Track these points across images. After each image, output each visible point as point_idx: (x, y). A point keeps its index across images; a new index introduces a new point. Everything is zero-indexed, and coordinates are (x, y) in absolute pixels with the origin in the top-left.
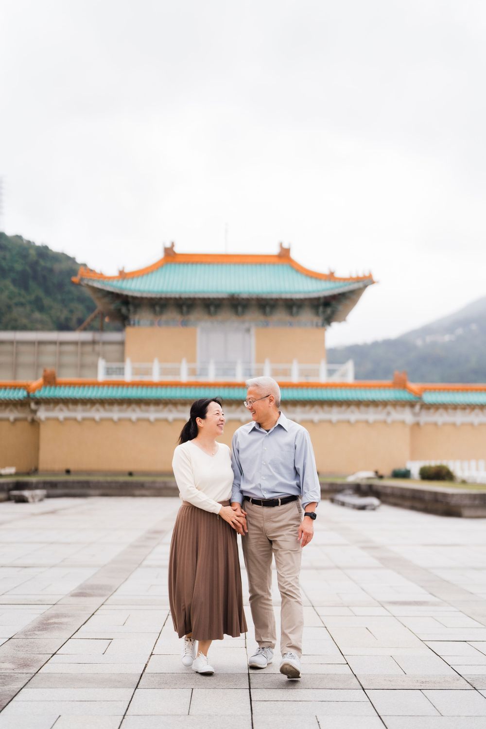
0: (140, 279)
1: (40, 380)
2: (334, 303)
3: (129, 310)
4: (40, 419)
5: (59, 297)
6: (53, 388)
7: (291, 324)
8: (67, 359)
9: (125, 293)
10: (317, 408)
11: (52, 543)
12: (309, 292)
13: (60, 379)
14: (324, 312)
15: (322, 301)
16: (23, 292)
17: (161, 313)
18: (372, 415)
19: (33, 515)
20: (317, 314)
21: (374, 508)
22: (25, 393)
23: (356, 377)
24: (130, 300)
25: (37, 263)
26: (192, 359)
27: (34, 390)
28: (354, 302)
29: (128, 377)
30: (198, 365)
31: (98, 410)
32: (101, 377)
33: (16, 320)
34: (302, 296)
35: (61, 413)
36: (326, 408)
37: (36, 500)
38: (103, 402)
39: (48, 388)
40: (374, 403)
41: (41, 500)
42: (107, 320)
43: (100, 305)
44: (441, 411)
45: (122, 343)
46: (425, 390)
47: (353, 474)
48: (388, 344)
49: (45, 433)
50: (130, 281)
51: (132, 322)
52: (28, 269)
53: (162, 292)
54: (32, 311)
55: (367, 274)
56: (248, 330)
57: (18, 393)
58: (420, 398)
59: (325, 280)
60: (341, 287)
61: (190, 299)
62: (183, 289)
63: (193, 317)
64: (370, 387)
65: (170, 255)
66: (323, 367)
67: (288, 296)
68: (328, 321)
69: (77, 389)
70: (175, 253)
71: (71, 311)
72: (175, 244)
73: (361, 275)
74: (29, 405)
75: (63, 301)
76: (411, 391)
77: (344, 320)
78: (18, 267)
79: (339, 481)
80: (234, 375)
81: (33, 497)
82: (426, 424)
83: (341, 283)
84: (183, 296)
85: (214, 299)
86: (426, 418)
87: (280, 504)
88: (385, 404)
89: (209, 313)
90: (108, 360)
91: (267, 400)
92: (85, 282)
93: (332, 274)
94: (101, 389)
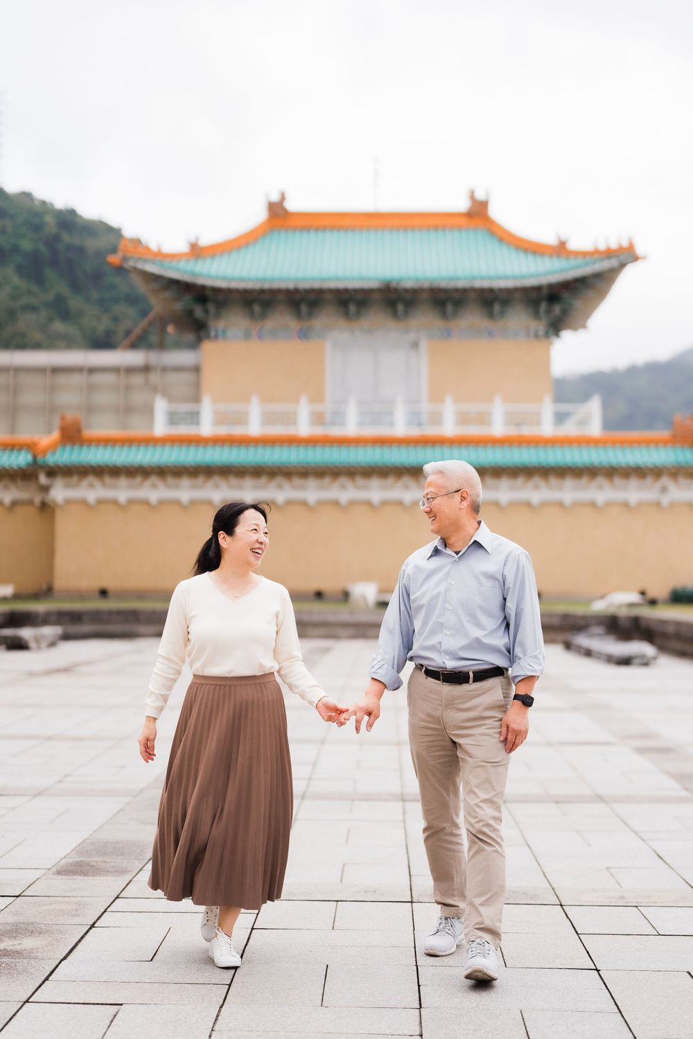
0: (225, 258)
1: (56, 435)
2: (565, 295)
3: (206, 312)
4: (56, 504)
5: (95, 295)
6: (76, 448)
7: (490, 334)
8: (103, 398)
9: (201, 281)
10: (537, 480)
11: (49, 738)
12: (523, 277)
13: (88, 433)
14: (548, 311)
15: (545, 292)
16: (34, 288)
17: (264, 315)
18: (634, 492)
19: (32, 674)
20: (536, 315)
21: (645, 664)
22: (29, 458)
23: (607, 424)
24: (209, 294)
25: (57, 238)
26: (317, 396)
27: (44, 452)
28: (602, 294)
29: (206, 428)
30: (328, 407)
31: (154, 486)
32: (160, 428)
33: (23, 335)
34: (509, 284)
35: (91, 491)
36: (553, 480)
37: (44, 644)
38: (162, 472)
39: (68, 448)
40: (639, 472)
41: (52, 644)
42: (170, 329)
43: (158, 304)
45: (197, 369)
47: (602, 597)
48: (654, 370)
49: (65, 526)
50: (208, 261)
51: (213, 333)
52: (43, 248)
53: (265, 280)
54: (50, 320)
55: (625, 244)
56: (415, 345)
57: (17, 458)
59: (551, 255)
60: (578, 267)
61: (312, 291)
62: (300, 275)
63: (319, 322)
64: (631, 443)
65: (278, 215)
66: (547, 409)
67: (486, 284)
68: (556, 327)
69: (117, 449)
70: (285, 210)
72: (285, 195)
74: (37, 478)
75: (101, 302)
77: (584, 326)
78: (27, 245)
79: (579, 610)
80: (392, 424)
81: (37, 640)
83: (580, 261)
84: (302, 286)
85: (356, 291)
87: (471, 680)
88: (657, 472)
89: (347, 316)
90: (171, 399)
91: (457, 497)
92: (131, 263)
93: (562, 244)
94: (159, 449)
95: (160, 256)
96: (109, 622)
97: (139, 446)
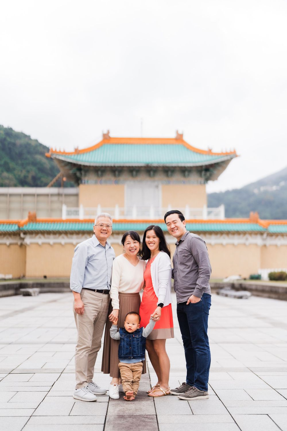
0: (88, 154)
1: (27, 219)
2: (211, 169)
3: (81, 174)
4: (26, 244)
6: (34, 224)
7: (184, 183)
8: (42, 206)
9: (79, 163)
12: (196, 162)
13: (39, 218)
14: (205, 175)
15: (204, 168)
17: (102, 176)
18: (236, 240)
20: (201, 176)
21: (247, 298)
22: (17, 227)
24: (82, 167)
26: (122, 205)
27: (23, 225)
28: (224, 168)
29: (82, 216)
30: (125, 209)
31: (63, 238)
32: (64, 217)
34: (191, 165)
35: (40, 240)
36: (207, 236)
38: (67, 233)
39: (31, 224)
40: (238, 233)
43: (62, 170)
44: (280, 237)
45: (77, 195)
46: (269, 224)
47: (226, 278)
49: (30, 252)
50: (82, 155)
51: (83, 182)
53: (103, 163)
55: (232, 151)
56: (157, 187)
57: (12, 227)
58: (267, 229)
59: (206, 154)
60: (216, 159)
61: (120, 167)
62: (116, 161)
63: (122, 178)
64: (235, 222)
65: (107, 139)
66: (205, 210)
67: (183, 165)
68: (207, 179)
69: (49, 224)
70: (110, 138)
71: (28, 172)
72: (110, 132)
73: (228, 151)
74: (19, 235)
75: (22, 165)
76: (261, 224)
77: (217, 179)
80: (149, 215)
81: (34, 293)
82: (270, 245)
83: (217, 156)
84: (116, 165)
85: (136, 167)
86: (270, 241)
88: (244, 233)
89: (132, 176)
90: (68, 206)
92: (54, 156)
93: (210, 151)
94: (65, 225)
95: (64, 153)
96: (54, 287)
97: (58, 223)
